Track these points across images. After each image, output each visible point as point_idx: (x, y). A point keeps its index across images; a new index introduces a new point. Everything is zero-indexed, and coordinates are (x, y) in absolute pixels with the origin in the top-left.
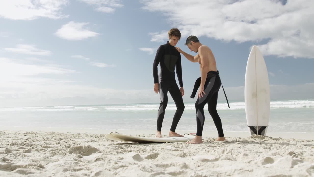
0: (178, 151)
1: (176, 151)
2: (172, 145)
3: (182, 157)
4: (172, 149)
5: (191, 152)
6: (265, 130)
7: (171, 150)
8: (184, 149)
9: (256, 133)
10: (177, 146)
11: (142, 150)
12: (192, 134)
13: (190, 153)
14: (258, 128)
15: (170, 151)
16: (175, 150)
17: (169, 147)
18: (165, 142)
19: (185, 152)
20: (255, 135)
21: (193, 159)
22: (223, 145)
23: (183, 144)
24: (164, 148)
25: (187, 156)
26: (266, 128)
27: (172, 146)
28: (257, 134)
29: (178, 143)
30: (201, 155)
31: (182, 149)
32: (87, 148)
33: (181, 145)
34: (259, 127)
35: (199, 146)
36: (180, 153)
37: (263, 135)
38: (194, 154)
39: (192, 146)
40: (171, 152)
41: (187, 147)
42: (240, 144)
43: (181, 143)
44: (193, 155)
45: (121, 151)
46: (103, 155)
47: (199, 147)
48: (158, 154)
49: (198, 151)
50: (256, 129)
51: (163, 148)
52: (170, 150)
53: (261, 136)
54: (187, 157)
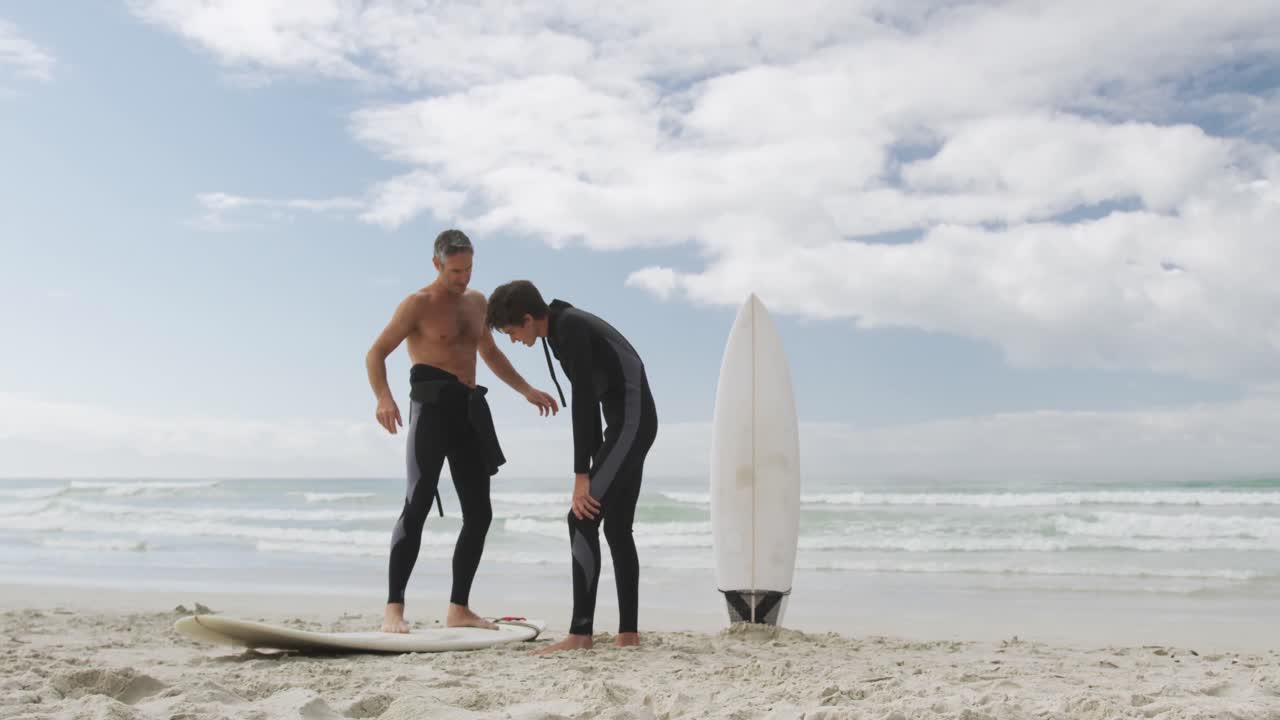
0: (459, 689)
1: (452, 688)
2: (434, 662)
3: (474, 708)
4: (435, 679)
5: (504, 691)
6: (779, 606)
7: (432, 683)
8: (479, 679)
9: (746, 616)
10: (455, 667)
11: (329, 684)
12: (509, 619)
13: (501, 695)
14: (753, 599)
15: (431, 686)
16: (447, 685)
17: (424, 670)
18: (408, 653)
19: (482, 690)
20: (744, 624)
21: (509, 717)
22: (622, 664)
23: (476, 662)
24: (408, 676)
25: (489, 704)
26: (784, 599)
27: (433, 668)
28: (750, 621)
29: (457, 653)
30: (539, 700)
31: (472, 680)
32: (120, 677)
33: (469, 664)
34: (758, 594)
35: (534, 666)
36: (466, 693)
37: (773, 623)
38: (516, 697)
39: (508, 666)
40: (436, 692)
41: (491, 669)
42: (680, 657)
43: (468, 656)
44: (511, 702)
45: (250, 689)
46: (187, 704)
47: (535, 674)
48: (388, 699)
49: (528, 687)
50: (748, 603)
51: (402, 674)
52: (429, 684)
53: (766, 626)
54: (490, 710)
